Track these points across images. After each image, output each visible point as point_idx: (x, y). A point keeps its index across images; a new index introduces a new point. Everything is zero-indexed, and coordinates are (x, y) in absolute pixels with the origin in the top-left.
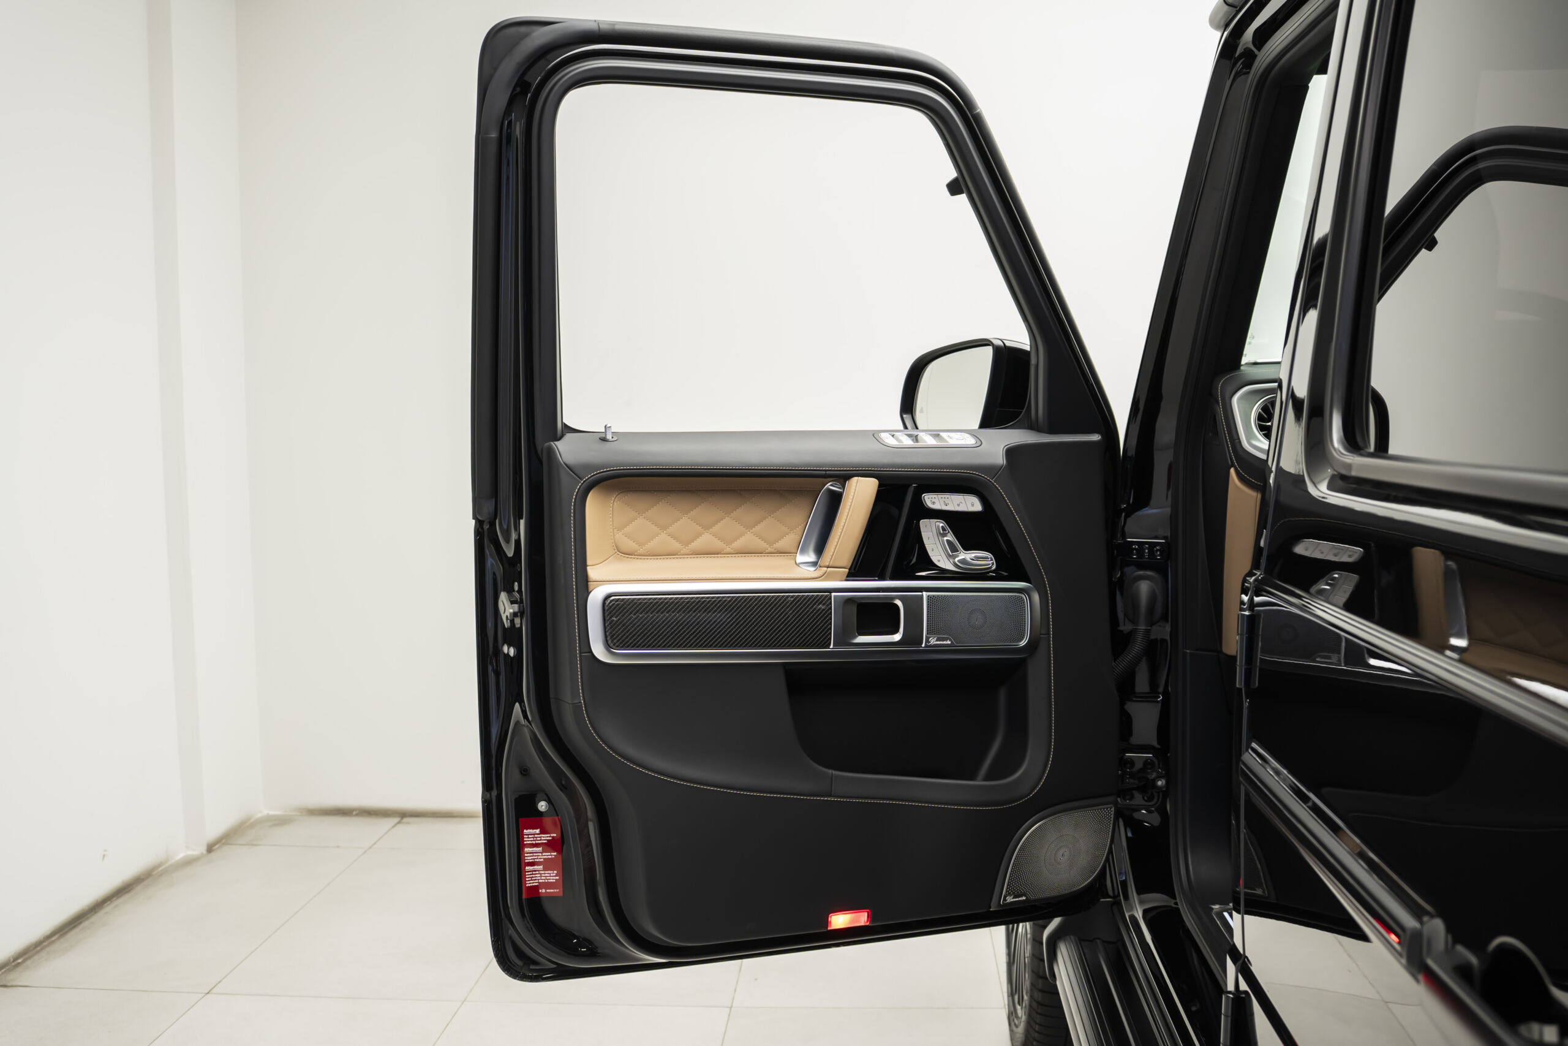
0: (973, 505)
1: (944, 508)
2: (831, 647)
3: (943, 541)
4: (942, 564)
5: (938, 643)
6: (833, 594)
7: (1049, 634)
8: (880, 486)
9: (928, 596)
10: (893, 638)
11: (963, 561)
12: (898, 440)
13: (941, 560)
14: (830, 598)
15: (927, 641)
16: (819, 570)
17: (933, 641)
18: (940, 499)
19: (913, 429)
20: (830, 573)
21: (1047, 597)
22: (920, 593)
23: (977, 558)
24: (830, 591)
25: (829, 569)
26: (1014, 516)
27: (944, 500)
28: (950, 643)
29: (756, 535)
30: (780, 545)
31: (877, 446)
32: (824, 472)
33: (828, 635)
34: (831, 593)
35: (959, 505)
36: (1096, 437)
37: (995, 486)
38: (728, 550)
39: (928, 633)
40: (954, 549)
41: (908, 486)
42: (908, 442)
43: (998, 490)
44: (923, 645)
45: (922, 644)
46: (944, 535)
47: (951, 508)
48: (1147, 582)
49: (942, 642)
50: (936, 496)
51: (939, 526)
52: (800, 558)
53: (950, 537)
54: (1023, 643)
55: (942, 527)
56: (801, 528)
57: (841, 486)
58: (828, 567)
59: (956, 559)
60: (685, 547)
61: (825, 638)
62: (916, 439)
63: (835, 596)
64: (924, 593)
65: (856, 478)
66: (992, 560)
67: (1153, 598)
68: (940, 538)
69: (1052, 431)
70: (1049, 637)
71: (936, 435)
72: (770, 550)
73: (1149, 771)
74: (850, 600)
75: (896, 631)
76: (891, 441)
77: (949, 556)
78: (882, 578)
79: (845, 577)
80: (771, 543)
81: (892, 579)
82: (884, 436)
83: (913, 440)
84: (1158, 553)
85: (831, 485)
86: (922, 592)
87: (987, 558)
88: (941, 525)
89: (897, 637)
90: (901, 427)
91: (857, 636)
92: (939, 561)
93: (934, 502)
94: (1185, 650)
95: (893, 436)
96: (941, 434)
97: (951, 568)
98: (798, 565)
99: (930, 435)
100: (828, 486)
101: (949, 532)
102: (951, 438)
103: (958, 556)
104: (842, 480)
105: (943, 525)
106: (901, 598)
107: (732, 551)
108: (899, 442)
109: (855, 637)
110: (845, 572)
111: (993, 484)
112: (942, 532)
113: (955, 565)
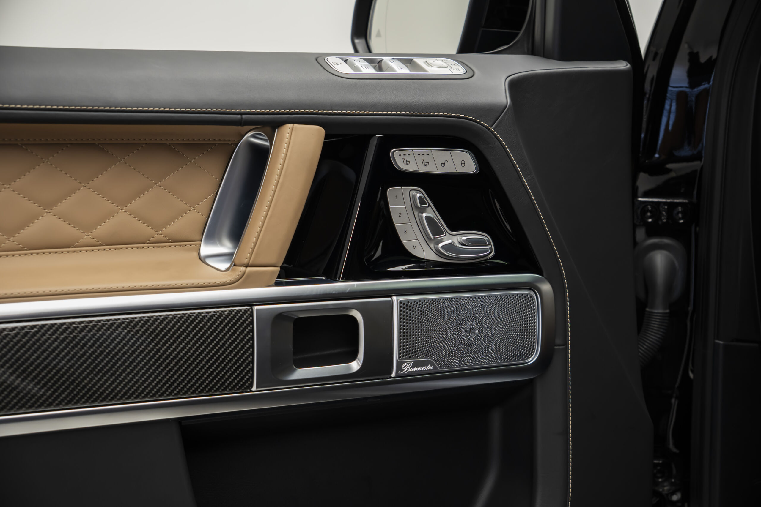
0: (463, 165)
1: (423, 169)
2: (254, 388)
3: (421, 218)
4: (419, 253)
5: (415, 369)
6: (256, 307)
7: (566, 344)
8: (327, 137)
9: (401, 303)
10: (350, 368)
11: (450, 247)
12: (353, 67)
13: (418, 246)
14: (252, 315)
15: (399, 368)
16: (233, 270)
17: (407, 368)
18: (416, 156)
19: (366, 52)
20: (251, 274)
21: (565, 292)
22: (389, 299)
23: (470, 242)
24: (251, 303)
25: (249, 269)
26: (521, 179)
27: (421, 157)
28: (431, 368)
29: (133, 214)
30: (172, 229)
31: (324, 76)
32: (239, 116)
33: (248, 372)
34: (251, 306)
35: (443, 165)
36: (623, 65)
37: (495, 135)
38: (87, 239)
39: (400, 357)
40: (437, 231)
41: (368, 138)
42: (368, 70)
43: (500, 142)
44: (393, 375)
45: (391, 372)
46: (422, 210)
47: (431, 169)
48: (665, 252)
49: (420, 369)
50: (410, 152)
51: (414, 197)
52: (206, 250)
53: (431, 212)
54: (532, 359)
55: (420, 197)
56: (206, 202)
57: (266, 138)
58: (247, 266)
59: (441, 245)
60: (8, 239)
61: (244, 376)
62: (378, 65)
63: (257, 310)
64: (395, 298)
65: (290, 126)
66: (490, 244)
67: (671, 271)
68: (416, 213)
69: (564, 57)
70: (567, 348)
71: (408, 62)
72: (157, 237)
73: (660, 480)
74: (281, 316)
75: (353, 357)
76: (344, 69)
77: (428, 240)
78: (332, 279)
79: (274, 279)
80: (157, 228)
81: (347, 278)
82: (331, 60)
83: (374, 68)
84: (680, 215)
85: (253, 136)
86: (391, 296)
87: (482, 241)
88: (418, 195)
89: (355, 366)
90: (352, 51)
91: (295, 370)
92: (415, 248)
93: (407, 161)
94: (717, 341)
95: (346, 61)
96: (416, 59)
97: (431, 256)
98: (202, 260)
99: (400, 60)
100: (249, 137)
101: (429, 205)
102: (430, 65)
103: (441, 241)
104: (268, 129)
105: (422, 195)
106: (360, 308)
107: (93, 241)
108: (355, 71)
109: (293, 371)
110: (273, 272)
111: (492, 132)
112: (419, 205)
113: (438, 252)
